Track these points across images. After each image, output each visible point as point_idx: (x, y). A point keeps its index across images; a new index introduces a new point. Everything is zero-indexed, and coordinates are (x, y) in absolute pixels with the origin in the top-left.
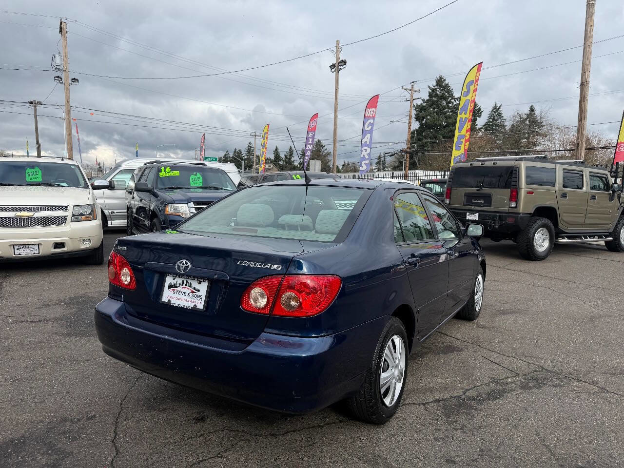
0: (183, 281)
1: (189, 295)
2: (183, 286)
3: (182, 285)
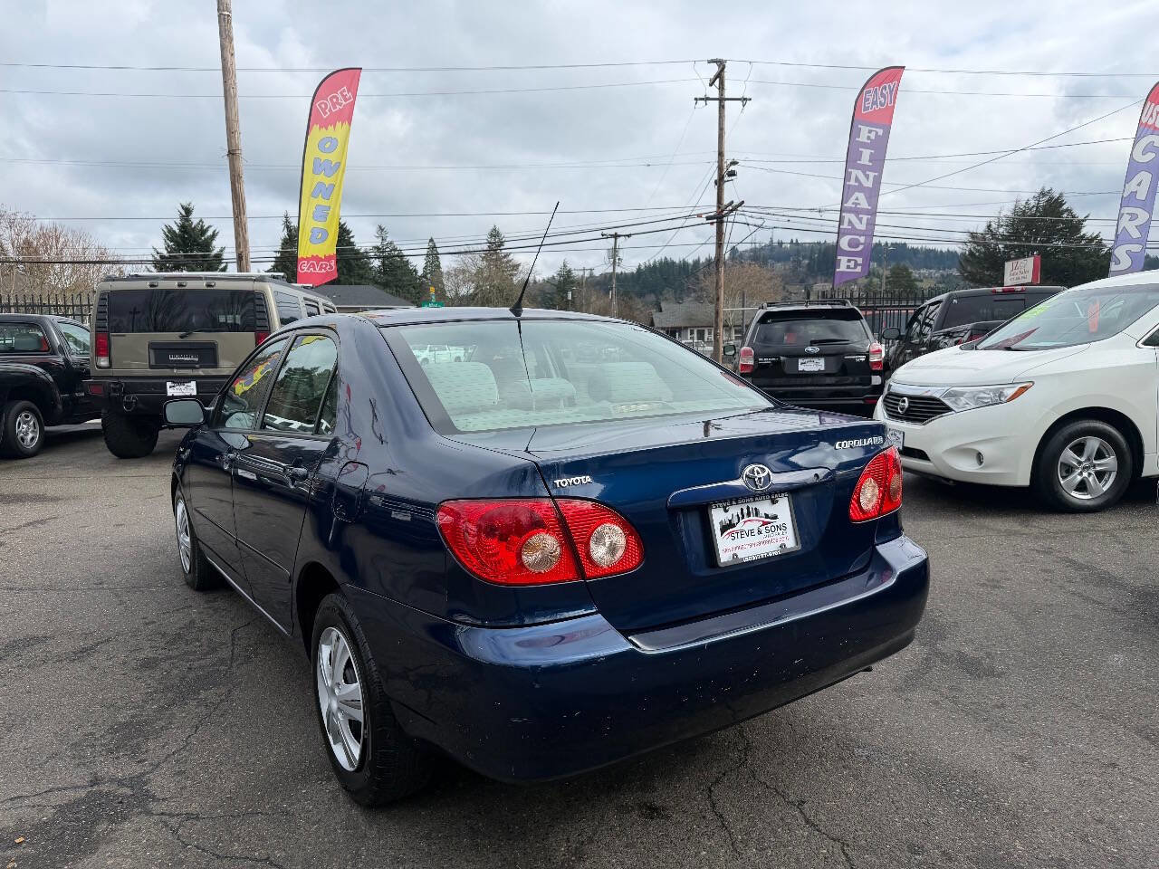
0: (742, 510)
1: (760, 532)
2: (744, 520)
3: (743, 517)
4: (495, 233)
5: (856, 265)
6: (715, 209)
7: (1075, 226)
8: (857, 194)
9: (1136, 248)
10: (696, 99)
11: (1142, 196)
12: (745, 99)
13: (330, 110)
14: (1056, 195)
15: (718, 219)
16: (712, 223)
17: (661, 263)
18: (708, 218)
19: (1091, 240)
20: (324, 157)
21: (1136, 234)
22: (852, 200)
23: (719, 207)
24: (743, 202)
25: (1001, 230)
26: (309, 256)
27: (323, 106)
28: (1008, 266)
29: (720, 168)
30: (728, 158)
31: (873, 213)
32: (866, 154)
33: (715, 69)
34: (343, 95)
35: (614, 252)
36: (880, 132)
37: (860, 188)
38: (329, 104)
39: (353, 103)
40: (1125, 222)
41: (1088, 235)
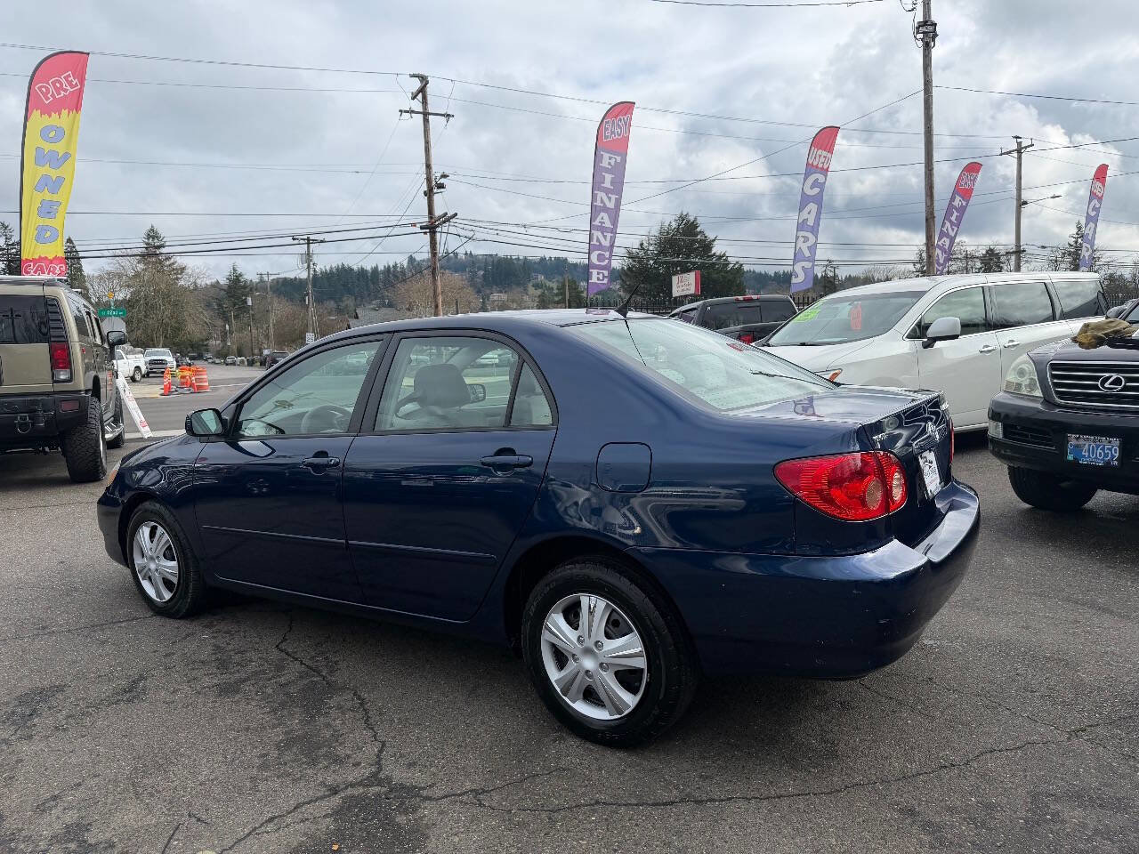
4: (152, 234)
5: (604, 277)
6: (427, 219)
7: (707, 246)
8: (602, 214)
9: (808, 265)
10: (401, 111)
11: (811, 222)
12: (448, 115)
13: (53, 95)
14: (692, 219)
15: (431, 228)
16: (425, 233)
17: (337, 269)
18: (422, 228)
19: (720, 257)
20: (47, 147)
21: (807, 254)
22: (599, 219)
23: (431, 218)
24: (456, 214)
25: (651, 248)
26: (36, 257)
27: (44, 90)
28: (675, 279)
29: (429, 180)
30: (437, 171)
31: (614, 231)
32: (608, 177)
33: (417, 84)
34: (67, 80)
35: (308, 257)
36: (619, 159)
37: (605, 209)
38: (51, 89)
39: (81, 91)
40: (800, 243)
41: (718, 254)
